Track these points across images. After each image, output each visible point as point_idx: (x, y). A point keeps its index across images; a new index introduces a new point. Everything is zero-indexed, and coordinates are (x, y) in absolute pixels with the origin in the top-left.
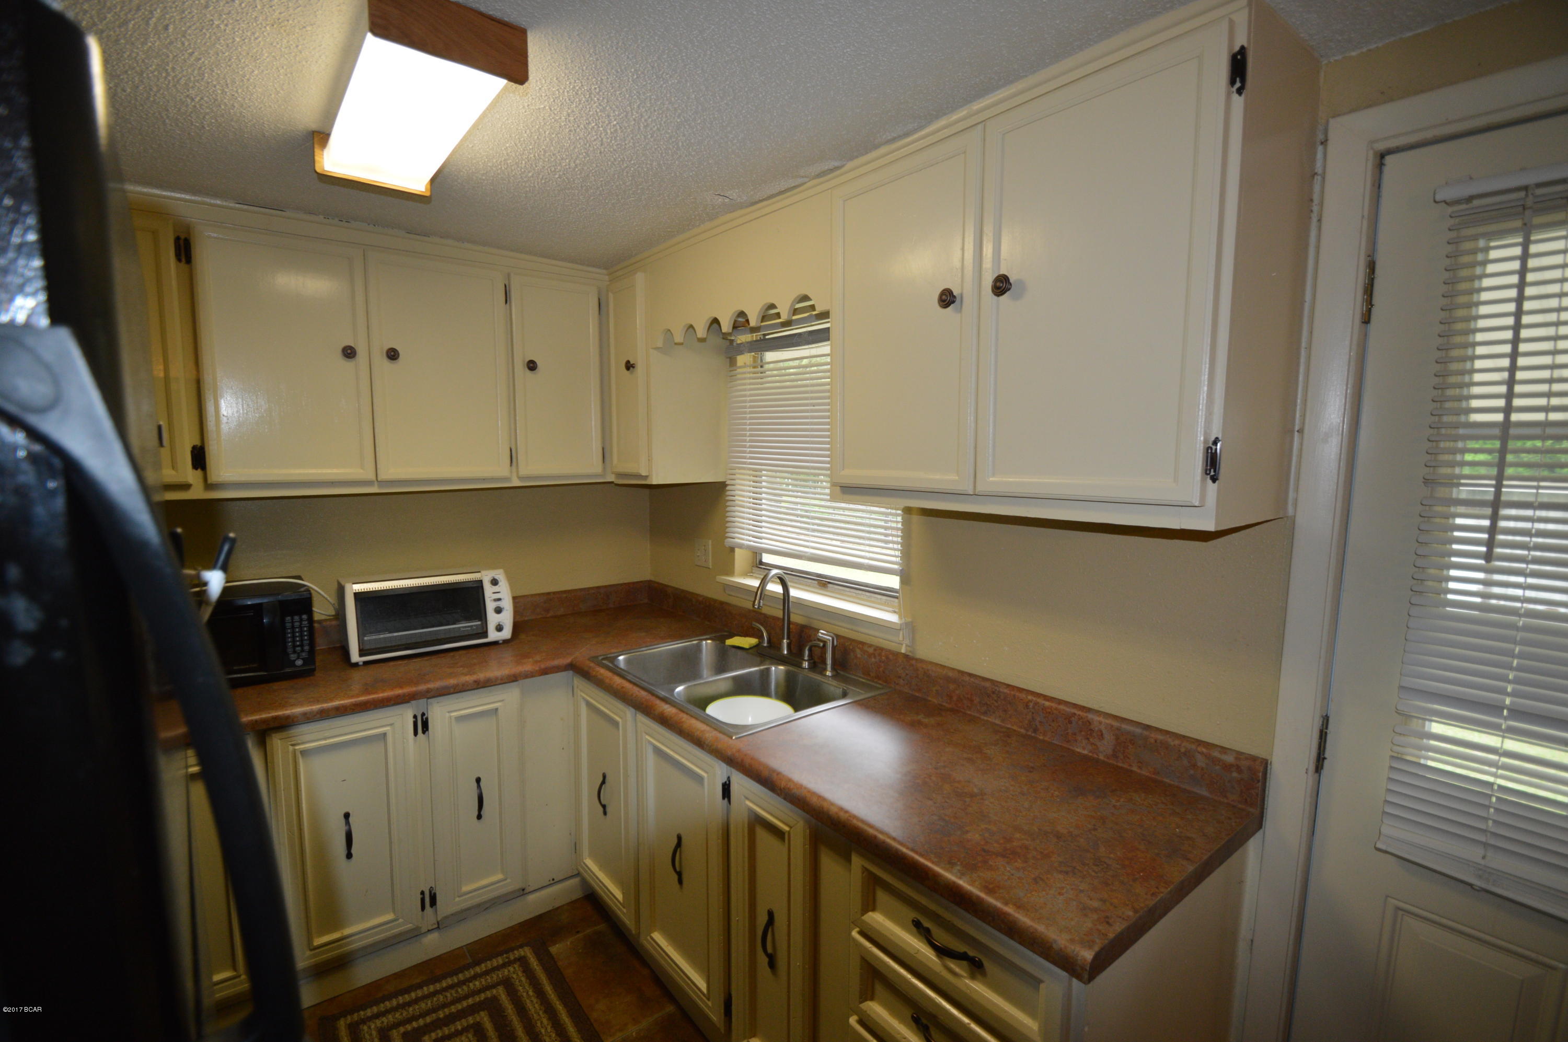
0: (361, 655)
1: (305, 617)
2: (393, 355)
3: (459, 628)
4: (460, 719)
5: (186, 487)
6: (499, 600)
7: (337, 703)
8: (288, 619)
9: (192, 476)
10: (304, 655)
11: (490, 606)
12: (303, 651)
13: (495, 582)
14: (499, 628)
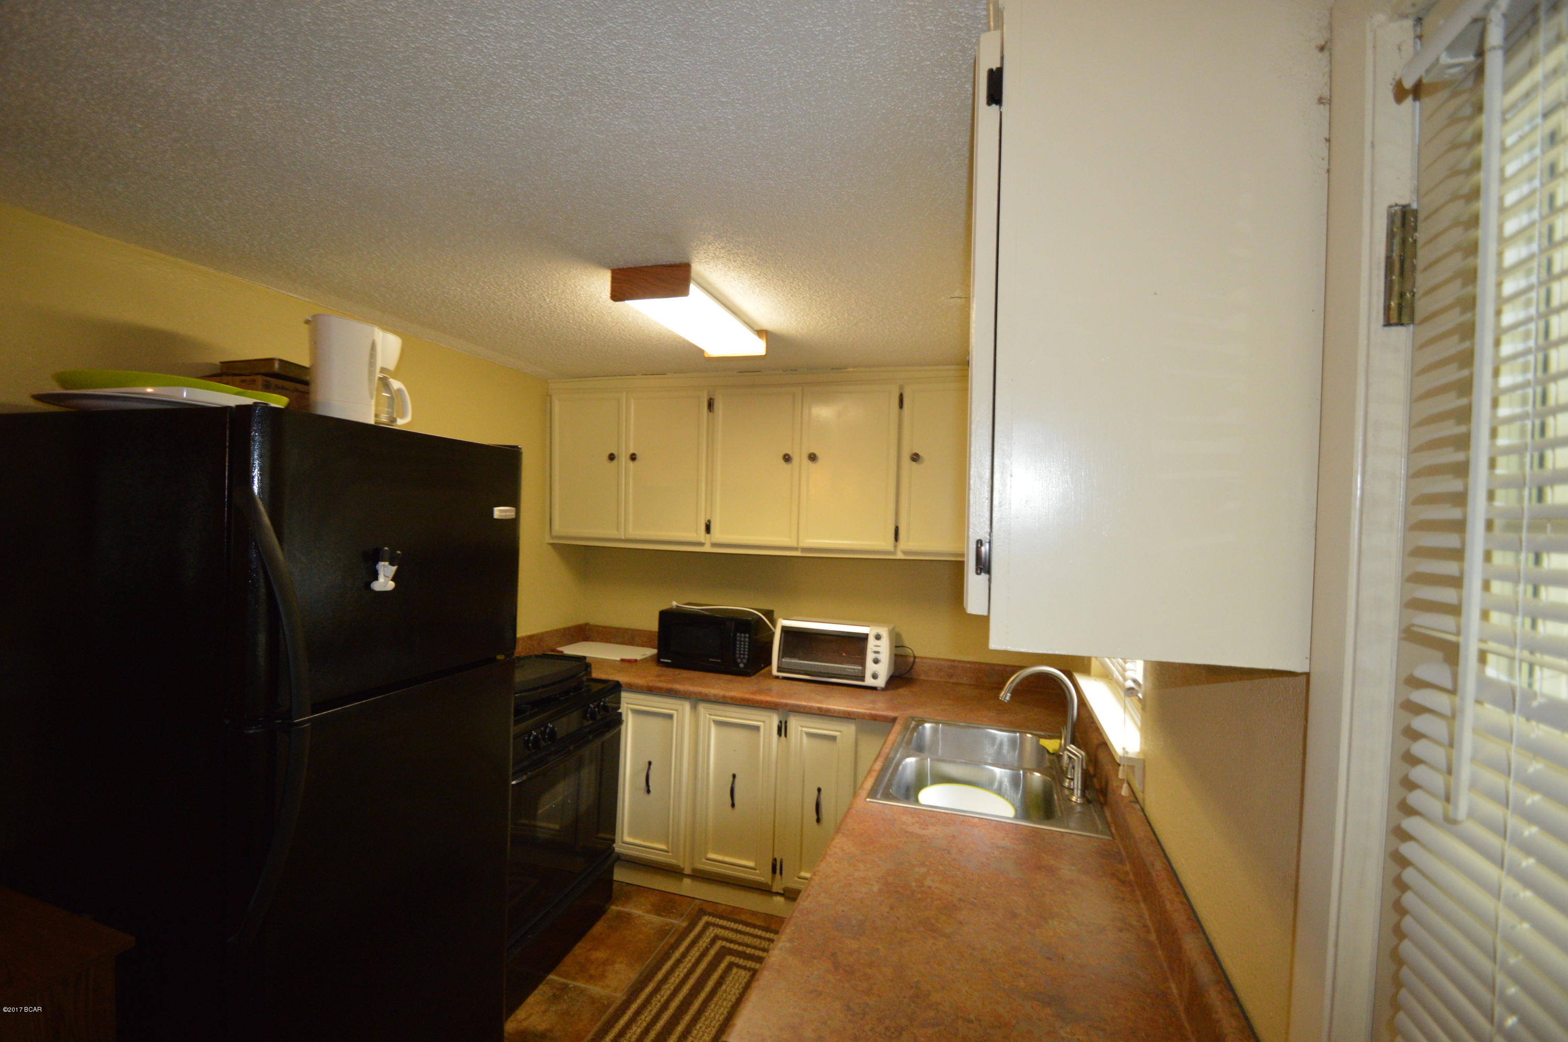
0: (779, 671)
1: (747, 635)
2: (813, 457)
3: (845, 668)
4: (810, 735)
5: (701, 544)
6: (877, 652)
7: (733, 694)
8: (738, 634)
9: (701, 536)
10: (745, 661)
11: (870, 656)
12: (744, 658)
13: (878, 637)
14: (875, 676)
